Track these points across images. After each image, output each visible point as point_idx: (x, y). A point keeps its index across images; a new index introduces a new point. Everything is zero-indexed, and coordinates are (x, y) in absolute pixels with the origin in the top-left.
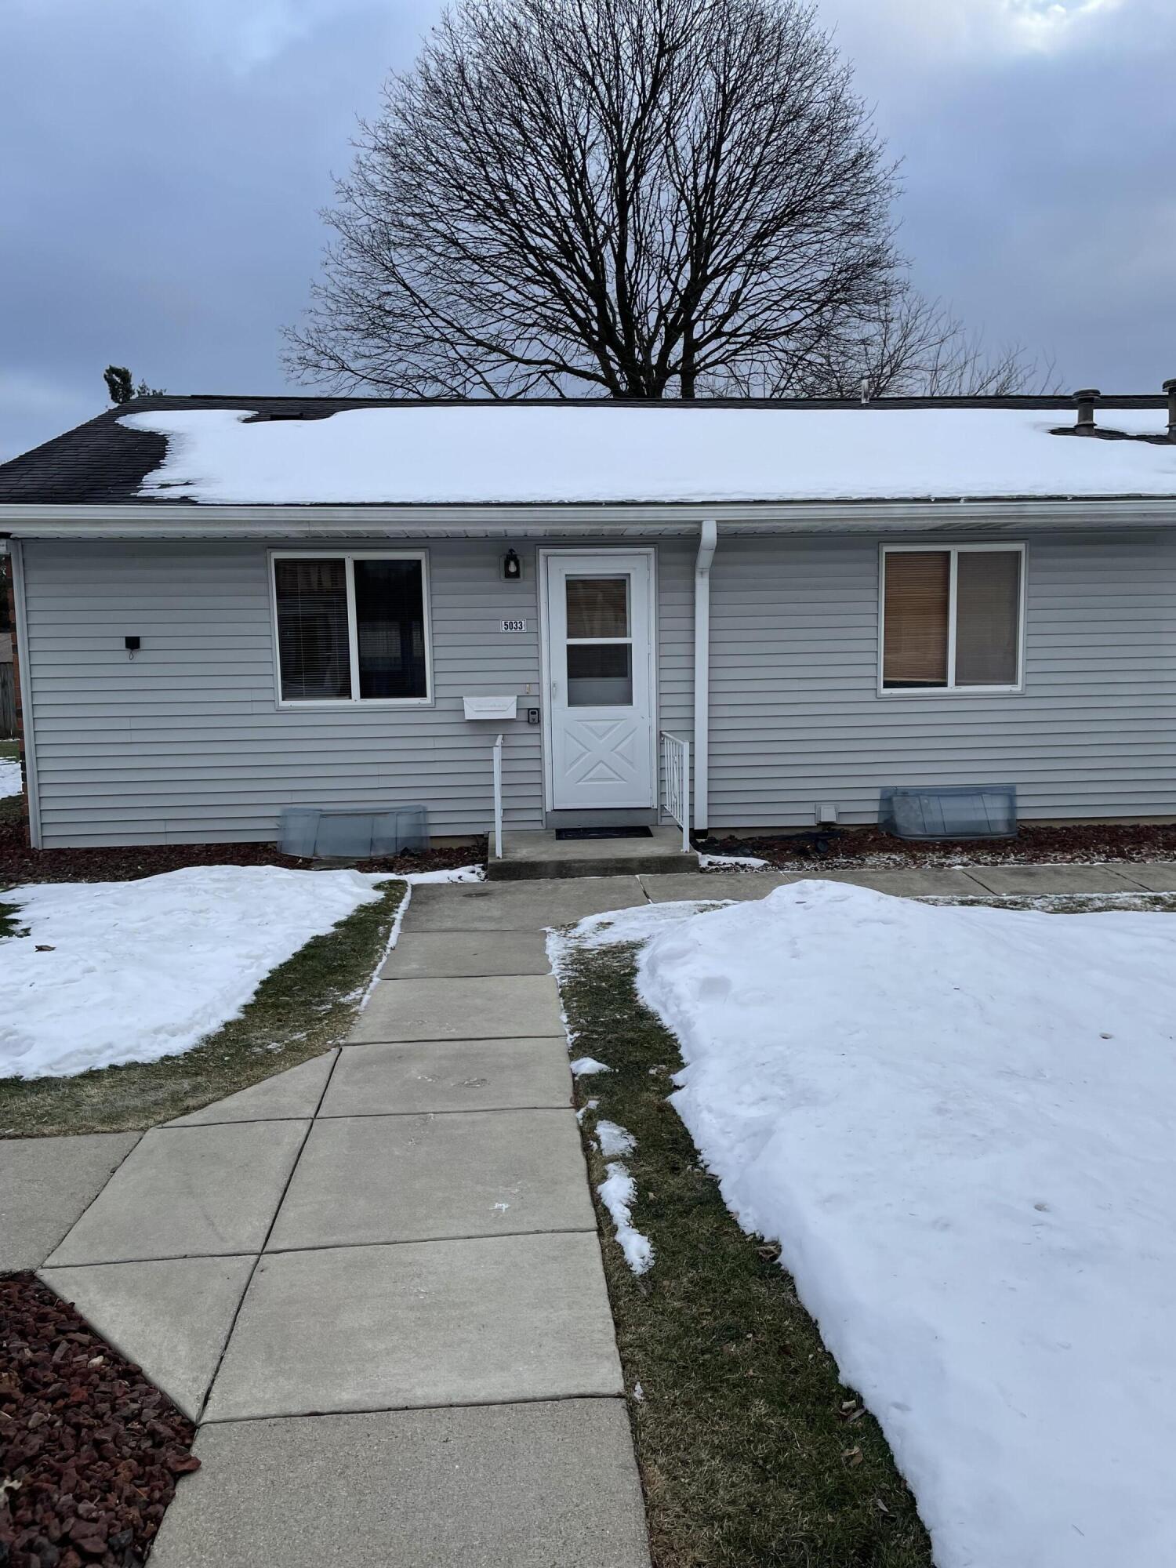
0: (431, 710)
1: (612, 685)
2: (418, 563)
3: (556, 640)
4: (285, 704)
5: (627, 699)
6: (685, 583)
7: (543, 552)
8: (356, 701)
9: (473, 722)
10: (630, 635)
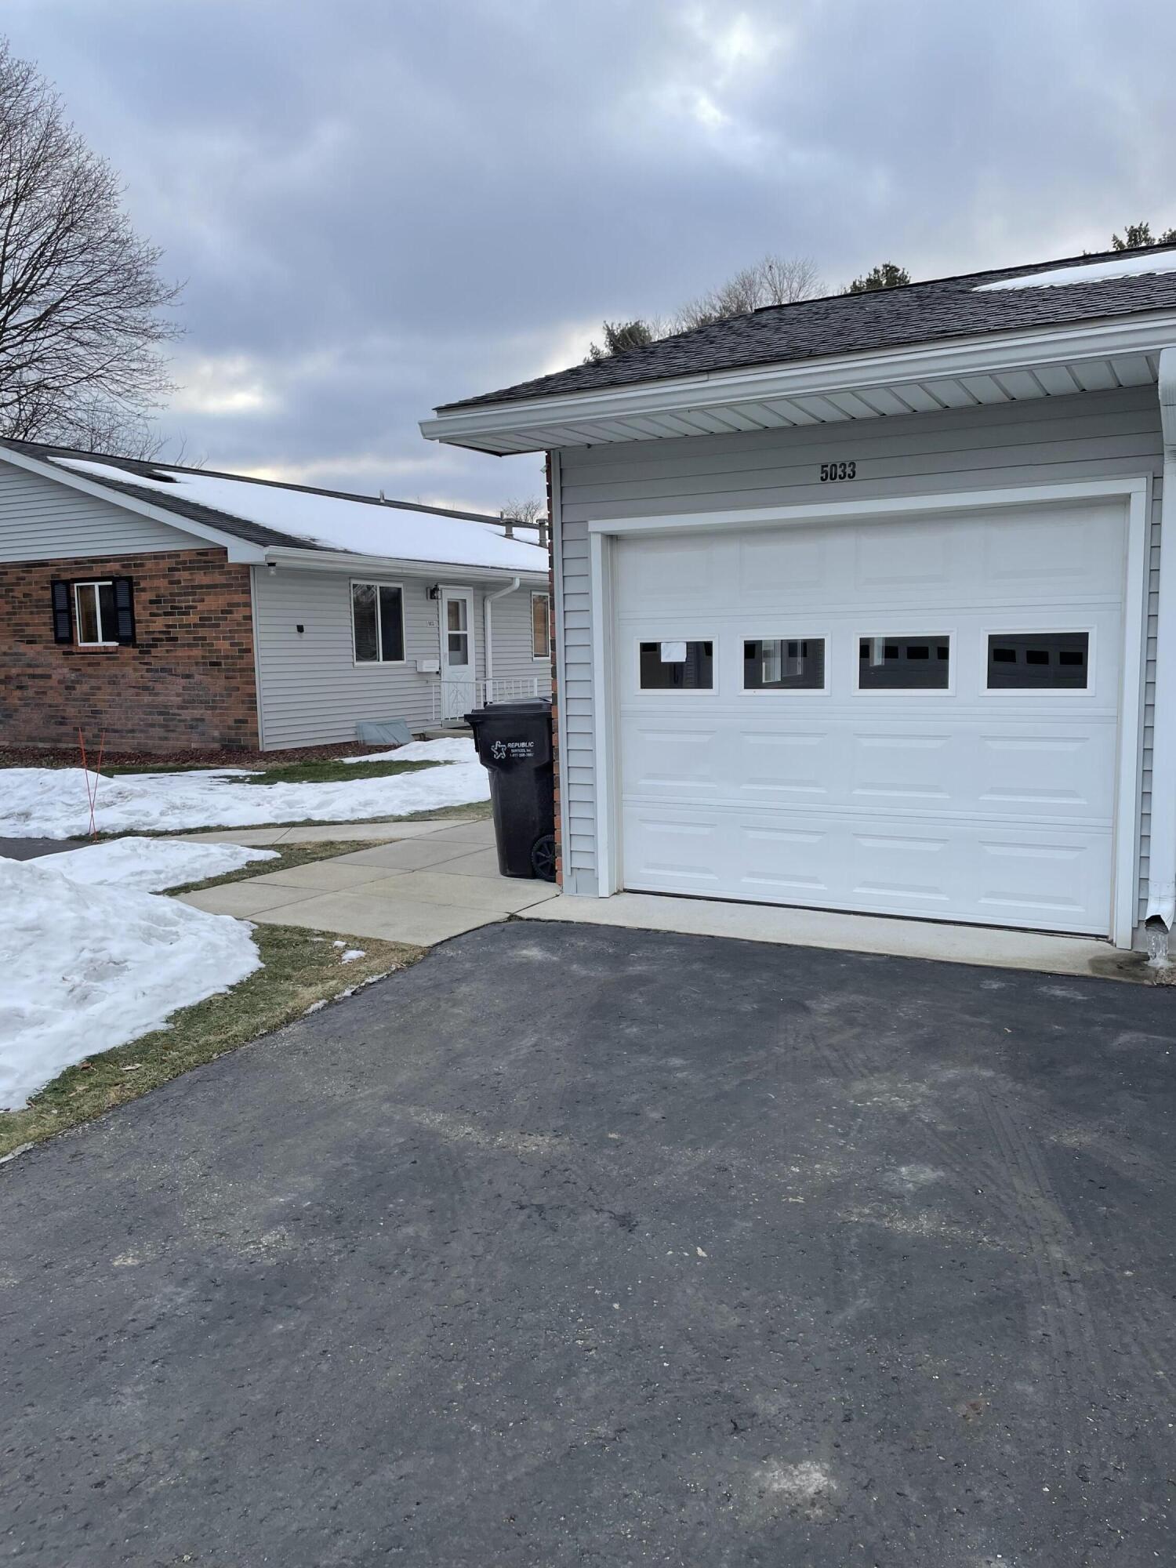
0: (404, 667)
1: (458, 654)
2: (400, 589)
3: (445, 632)
4: (357, 664)
5: (466, 662)
6: (481, 606)
7: (440, 586)
8: (381, 663)
9: (420, 673)
10: (466, 629)
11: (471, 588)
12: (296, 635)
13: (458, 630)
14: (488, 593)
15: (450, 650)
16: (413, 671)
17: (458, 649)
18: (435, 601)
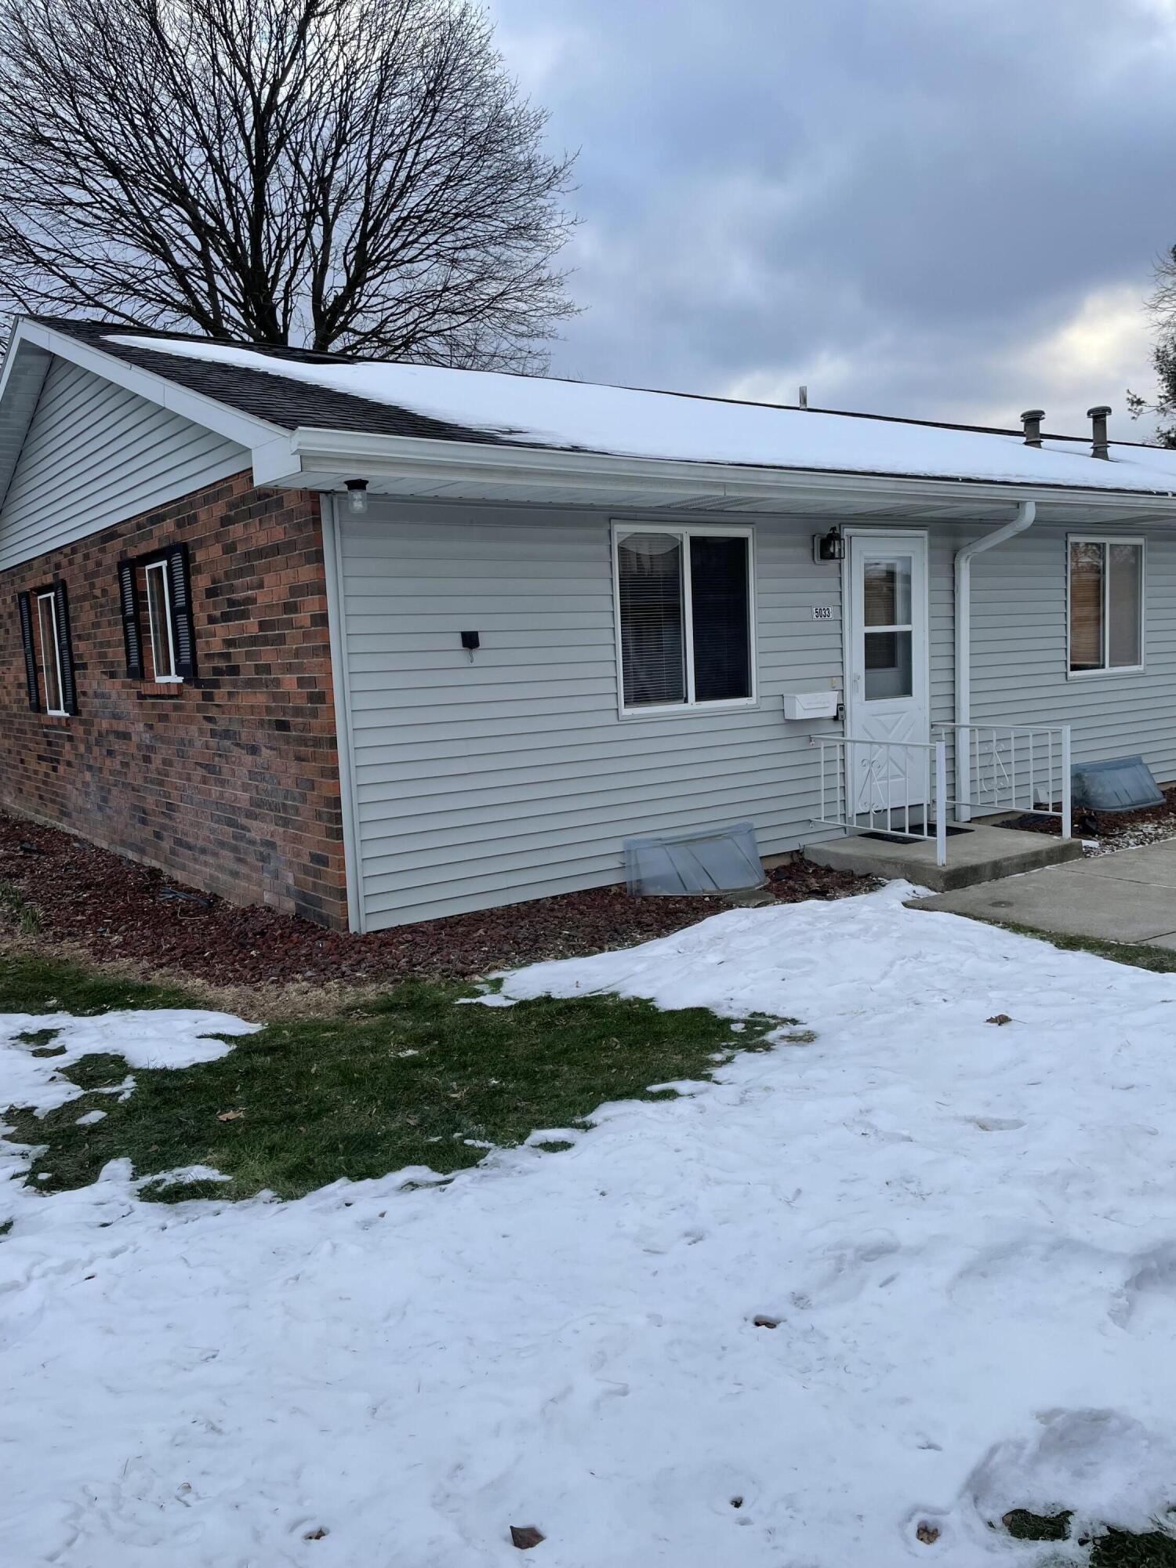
0: (756, 711)
1: (889, 675)
2: (741, 543)
3: (856, 631)
4: (627, 712)
5: (906, 690)
6: (946, 568)
7: (847, 531)
8: (692, 705)
9: (792, 723)
10: (908, 621)
11: (924, 533)
12: (461, 657)
13: (892, 622)
14: (964, 541)
15: (868, 666)
16: (776, 719)
17: (892, 664)
18: (832, 564)
